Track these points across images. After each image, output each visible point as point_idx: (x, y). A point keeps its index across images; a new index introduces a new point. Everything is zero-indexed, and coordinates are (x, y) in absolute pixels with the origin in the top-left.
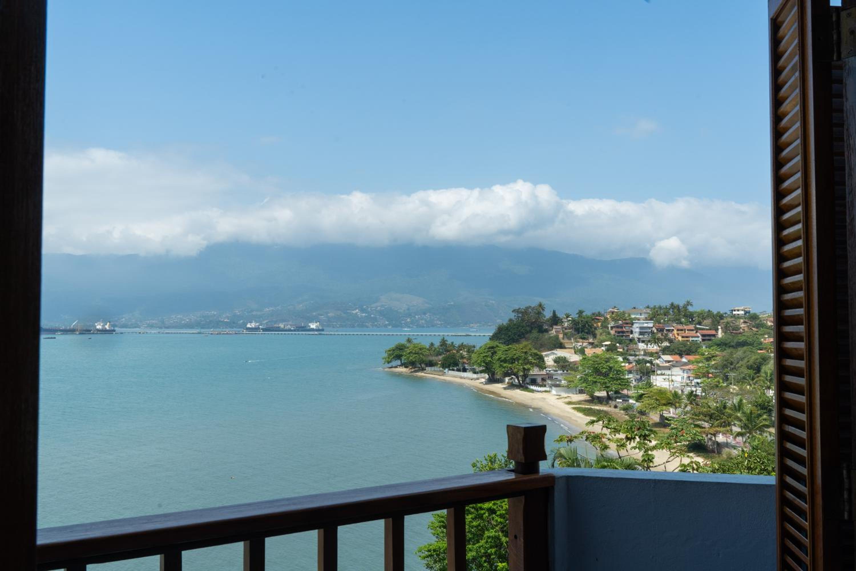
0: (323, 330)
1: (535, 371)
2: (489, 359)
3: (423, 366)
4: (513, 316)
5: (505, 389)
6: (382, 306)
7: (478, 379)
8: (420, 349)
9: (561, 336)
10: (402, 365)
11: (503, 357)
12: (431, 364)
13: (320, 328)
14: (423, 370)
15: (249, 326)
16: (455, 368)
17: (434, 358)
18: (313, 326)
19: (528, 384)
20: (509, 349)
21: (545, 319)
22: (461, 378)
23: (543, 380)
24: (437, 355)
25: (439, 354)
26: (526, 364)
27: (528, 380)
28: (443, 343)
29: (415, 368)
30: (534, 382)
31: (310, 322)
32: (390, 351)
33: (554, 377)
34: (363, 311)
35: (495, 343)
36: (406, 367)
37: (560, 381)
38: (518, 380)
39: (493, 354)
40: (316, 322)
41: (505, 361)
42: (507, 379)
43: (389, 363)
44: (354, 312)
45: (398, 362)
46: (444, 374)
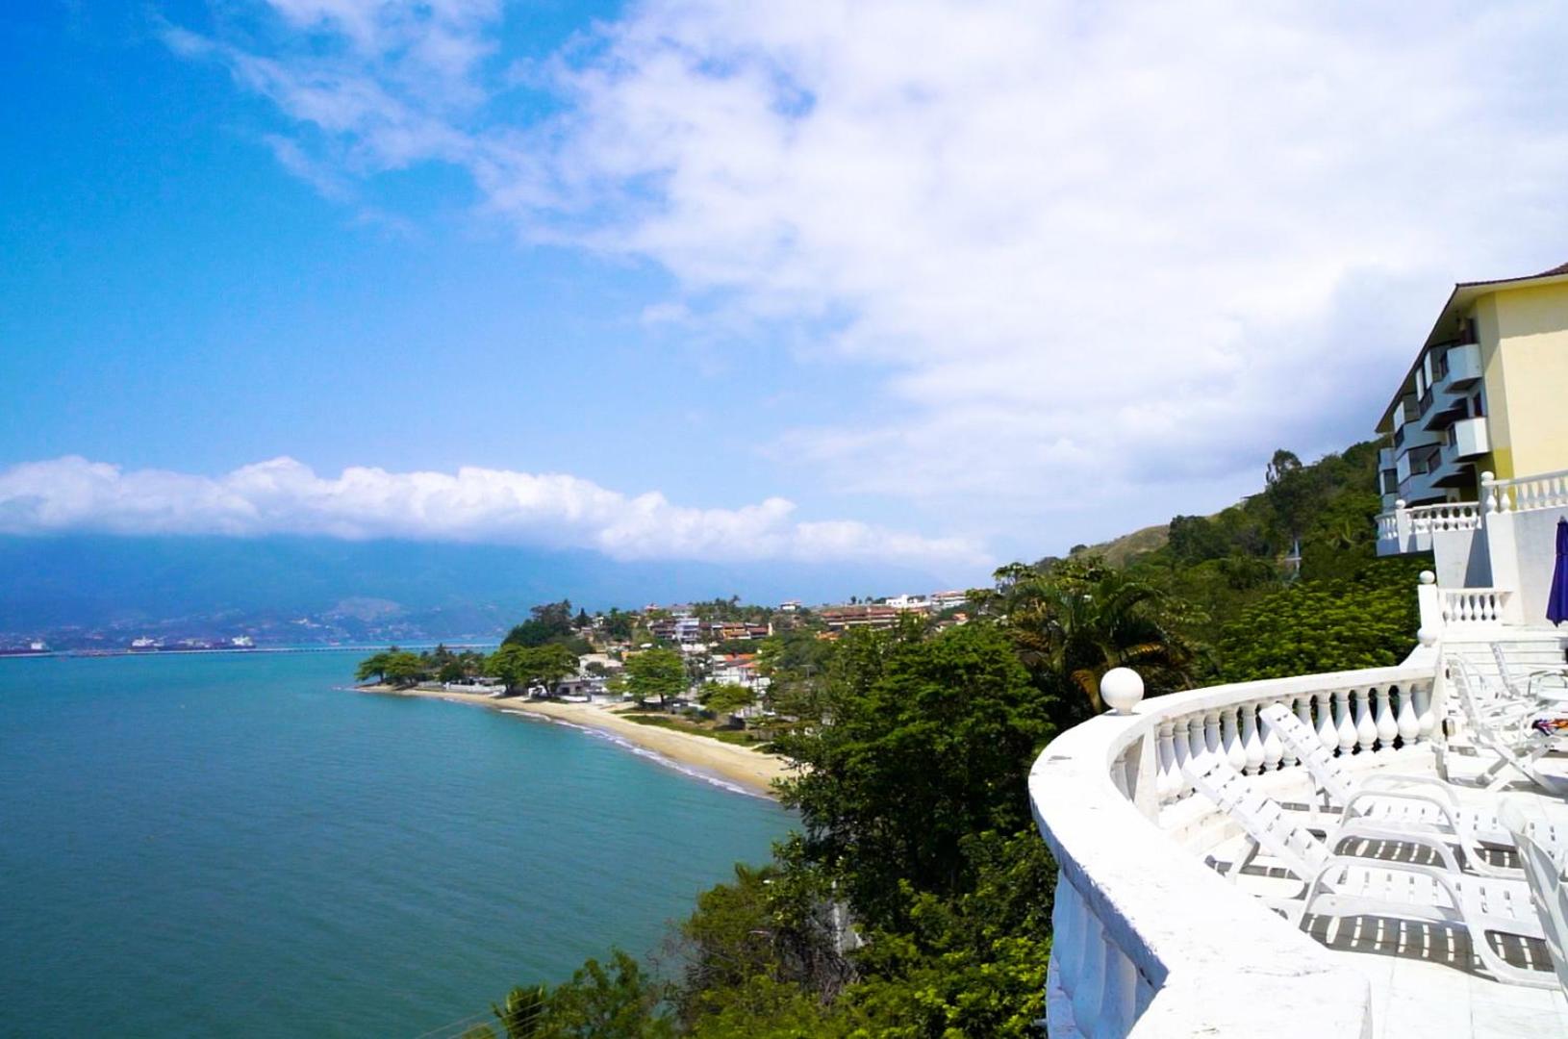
0: (254, 647)
1: (568, 679)
2: (508, 666)
3: (413, 681)
4: (531, 617)
5: (526, 702)
6: (342, 614)
7: (491, 692)
8: (411, 659)
9: (591, 639)
10: (382, 682)
11: (528, 662)
12: (424, 678)
13: (250, 644)
14: (412, 686)
15: (136, 643)
16: (460, 681)
17: (427, 671)
18: (239, 641)
19: (560, 694)
20: (536, 652)
21: (571, 619)
22: (468, 693)
23: (578, 688)
24: (432, 667)
25: (434, 665)
26: (557, 669)
27: (558, 690)
28: (441, 650)
29: (401, 684)
30: (566, 691)
31: (237, 636)
32: (365, 664)
33: (592, 684)
34: (313, 620)
35: (510, 647)
36: (389, 684)
37: (600, 688)
38: (546, 688)
39: (513, 660)
40: (244, 637)
41: (531, 666)
42: (531, 690)
43: (364, 679)
44: (301, 622)
45: (378, 678)
46: (444, 690)
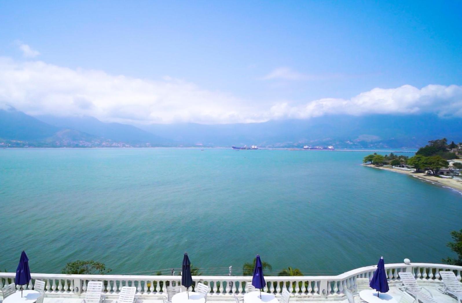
0: (334, 149)
1: (443, 169)
2: (417, 162)
3: (382, 164)
4: (429, 144)
5: (425, 175)
6: (359, 140)
7: (410, 171)
8: (381, 157)
9: (457, 153)
10: (372, 164)
11: (425, 162)
12: (386, 164)
13: (333, 148)
14: (382, 166)
15: (305, 147)
16: (398, 166)
17: (387, 161)
18: (330, 147)
19: (439, 174)
20: (429, 158)
21: (447, 145)
22: (402, 170)
23: (447, 173)
24: (389, 160)
25: (390, 159)
26: (438, 165)
27: (438, 173)
28: (392, 155)
29: (378, 165)
30: (442, 173)
31: (329, 146)
32: (366, 158)
33: (454, 172)
34: (351, 141)
35: (418, 156)
36: (374, 164)
37: (459, 174)
38: (433, 172)
39: (419, 160)
40: (331, 146)
41: (426, 163)
42: (426, 172)
43: (366, 162)
44: (347, 142)
45: (370, 163)
46: (392, 168)
